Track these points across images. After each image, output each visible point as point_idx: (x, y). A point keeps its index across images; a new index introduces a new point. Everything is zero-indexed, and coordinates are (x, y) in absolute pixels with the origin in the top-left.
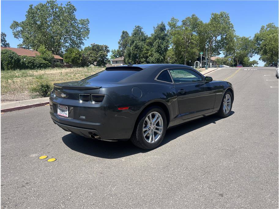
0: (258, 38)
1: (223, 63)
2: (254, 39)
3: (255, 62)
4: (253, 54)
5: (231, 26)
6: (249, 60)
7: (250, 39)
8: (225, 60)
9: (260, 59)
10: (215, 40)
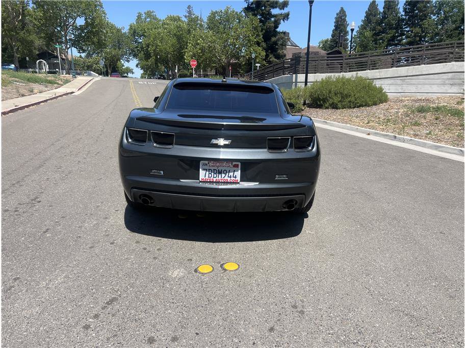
0: (135, 32)
1: (86, 68)
2: (129, 33)
3: (129, 70)
4: (131, 58)
5: (98, 3)
6: (123, 66)
7: (123, 31)
8: (89, 62)
9: (137, 66)
10: (74, 23)
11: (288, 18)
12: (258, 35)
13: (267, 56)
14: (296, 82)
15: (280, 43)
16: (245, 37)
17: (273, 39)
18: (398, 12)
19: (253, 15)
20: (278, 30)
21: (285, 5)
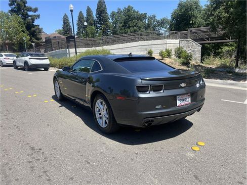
11: (39, 18)
12: (22, 27)
13: (31, 39)
14: (69, 53)
15: (37, 31)
16: (14, 28)
17: (33, 29)
18: (93, 18)
19: (16, 14)
20: (34, 24)
21: (36, 10)
